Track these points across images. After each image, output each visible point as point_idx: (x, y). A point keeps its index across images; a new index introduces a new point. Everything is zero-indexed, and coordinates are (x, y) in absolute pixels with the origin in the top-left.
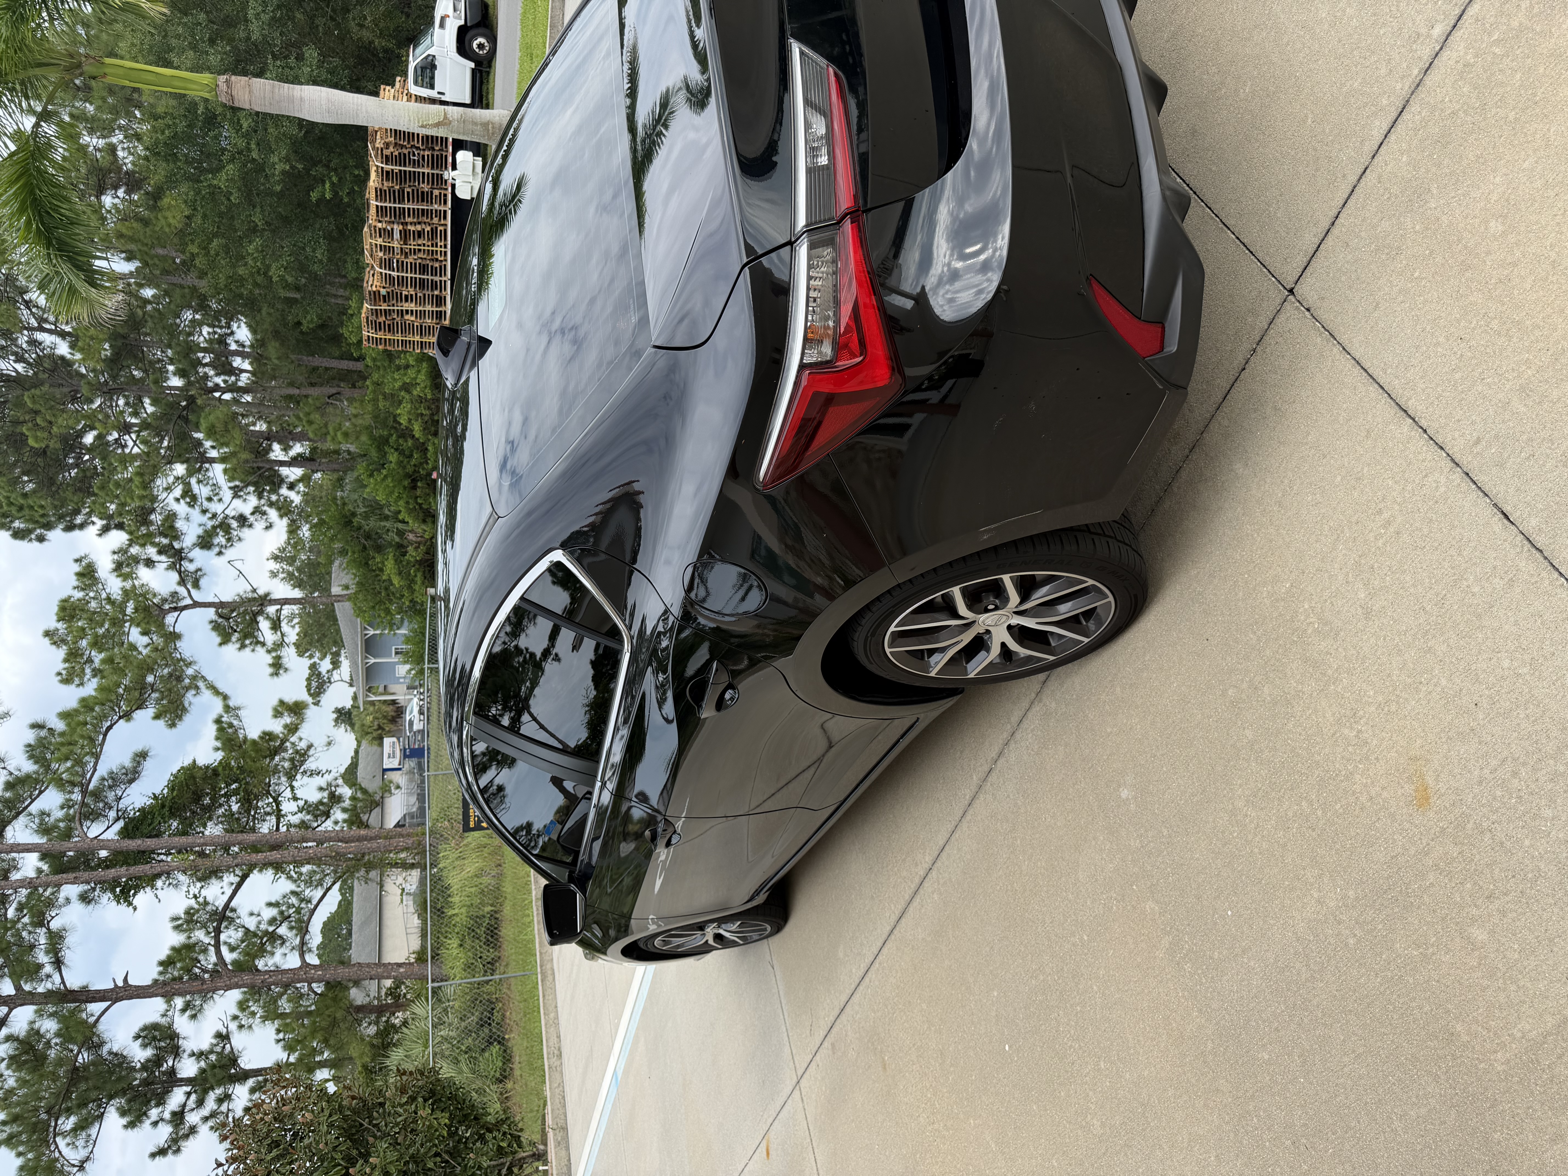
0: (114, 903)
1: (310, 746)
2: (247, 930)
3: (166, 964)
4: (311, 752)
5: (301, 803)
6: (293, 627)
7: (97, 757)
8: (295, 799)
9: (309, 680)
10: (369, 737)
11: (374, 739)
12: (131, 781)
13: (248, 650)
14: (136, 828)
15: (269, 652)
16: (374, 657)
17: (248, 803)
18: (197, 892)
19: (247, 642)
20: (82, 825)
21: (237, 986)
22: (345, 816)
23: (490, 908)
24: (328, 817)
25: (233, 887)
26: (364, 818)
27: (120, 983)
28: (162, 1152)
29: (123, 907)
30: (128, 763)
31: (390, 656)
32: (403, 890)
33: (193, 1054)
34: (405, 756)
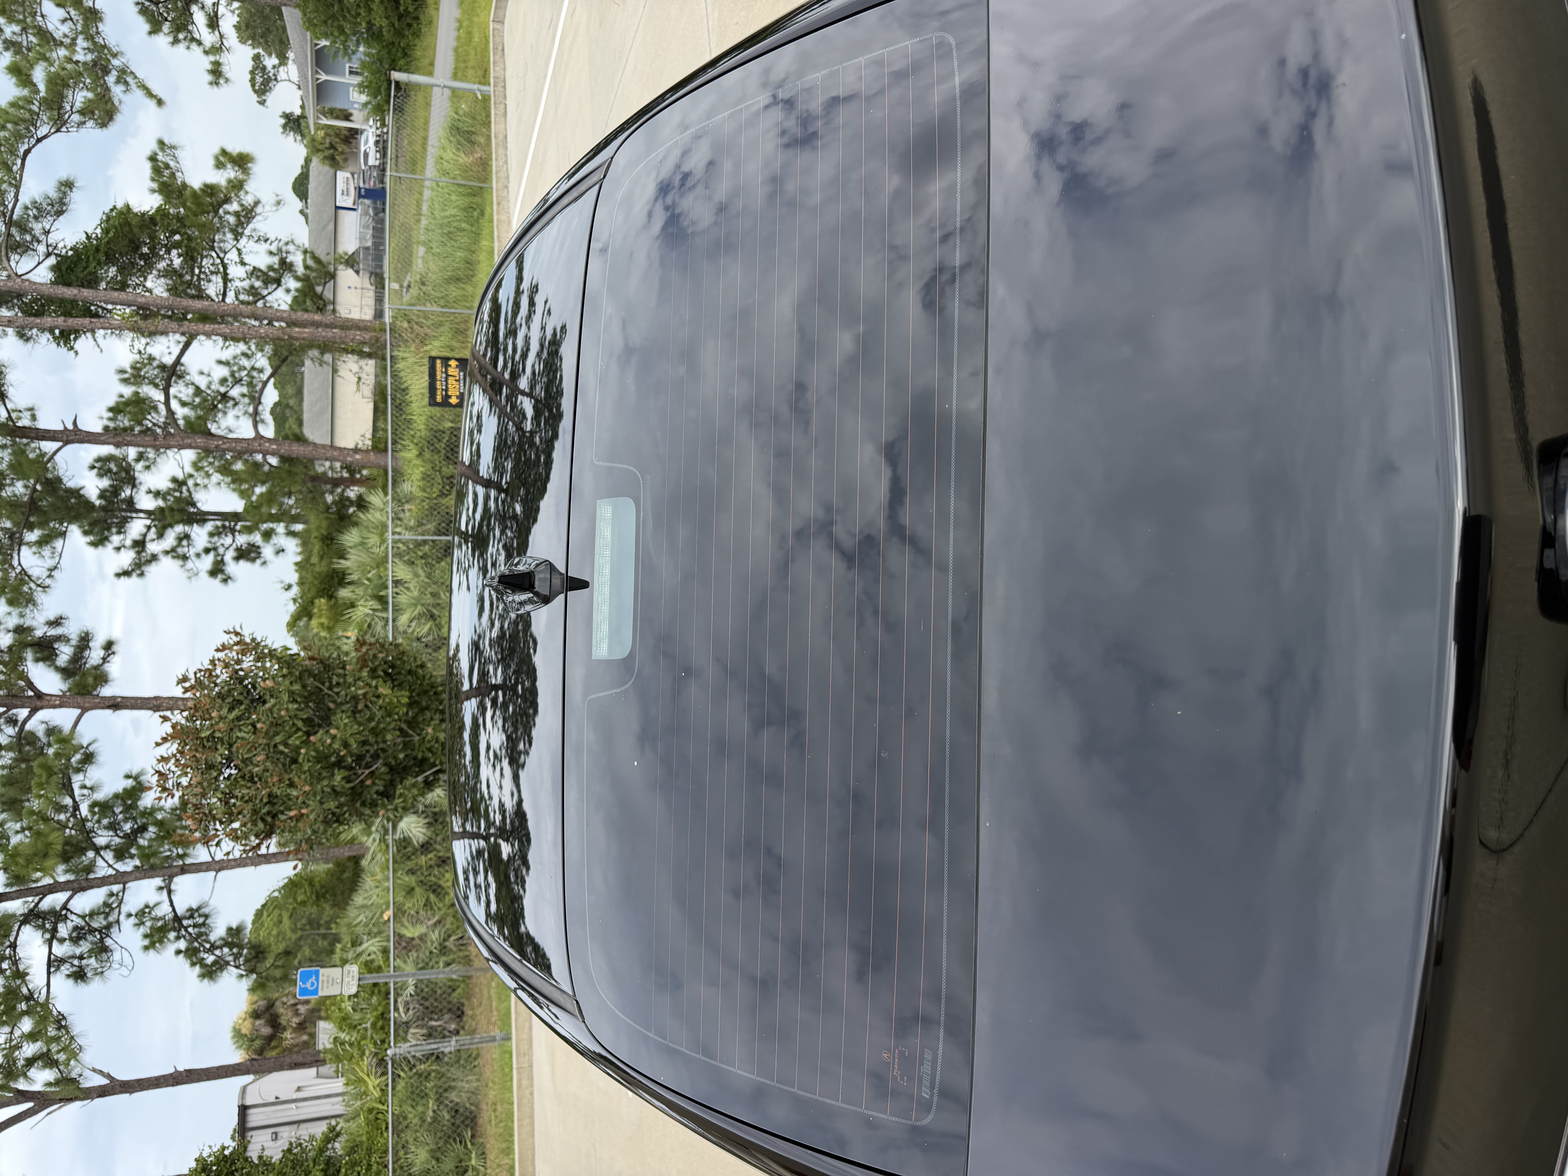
0: (54, 345)
1: (257, 203)
2: (198, 388)
3: (116, 410)
4: (259, 209)
5: (249, 268)
6: (233, 12)
7: (18, 187)
8: (243, 263)
9: (252, 72)
10: (321, 155)
11: (325, 158)
12: (60, 213)
13: (182, 46)
14: (70, 269)
15: (206, 53)
16: (327, 73)
17: (191, 257)
18: (142, 348)
19: (181, 36)
20: (9, 260)
21: (190, 447)
22: (298, 285)
23: (450, 425)
24: (279, 285)
25: (181, 346)
26: (319, 289)
27: (70, 427)
28: (126, 573)
29: (63, 350)
30: (53, 194)
31: (344, 75)
32: (359, 378)
33: (149, 492)
34: (360, 196)
